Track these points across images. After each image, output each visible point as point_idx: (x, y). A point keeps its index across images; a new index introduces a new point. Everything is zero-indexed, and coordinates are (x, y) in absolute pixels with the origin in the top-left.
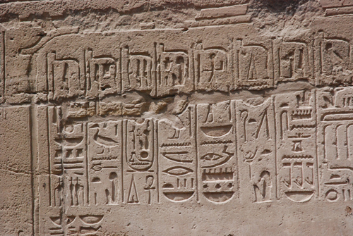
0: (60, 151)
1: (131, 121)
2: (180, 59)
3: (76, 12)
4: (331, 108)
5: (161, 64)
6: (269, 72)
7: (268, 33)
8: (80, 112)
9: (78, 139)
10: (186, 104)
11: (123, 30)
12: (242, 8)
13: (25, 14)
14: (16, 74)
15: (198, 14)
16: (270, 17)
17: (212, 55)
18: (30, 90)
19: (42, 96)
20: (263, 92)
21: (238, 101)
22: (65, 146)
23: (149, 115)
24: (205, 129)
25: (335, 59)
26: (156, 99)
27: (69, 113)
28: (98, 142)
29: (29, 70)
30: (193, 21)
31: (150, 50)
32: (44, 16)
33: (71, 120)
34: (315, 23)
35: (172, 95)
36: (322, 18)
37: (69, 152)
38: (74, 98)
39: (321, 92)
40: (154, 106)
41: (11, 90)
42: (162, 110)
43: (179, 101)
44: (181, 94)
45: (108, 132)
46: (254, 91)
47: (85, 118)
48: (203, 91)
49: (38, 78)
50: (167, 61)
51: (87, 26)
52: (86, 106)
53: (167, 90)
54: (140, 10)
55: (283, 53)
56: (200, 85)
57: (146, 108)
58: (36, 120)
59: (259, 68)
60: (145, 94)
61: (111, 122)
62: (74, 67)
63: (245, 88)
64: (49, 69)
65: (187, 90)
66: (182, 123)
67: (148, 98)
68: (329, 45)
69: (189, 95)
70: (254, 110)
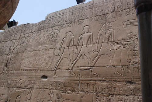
0: (97, 100)
1: (107, 97)
2: (115, 89)
3: (100, 80)
4: (138, 100)
5: (112, 89)
6: (129, 93)
7: (129, 86)
8: (100, 95)
9: (100, 99)
10: (116, 96)
11: (107, 84)
12: (125, 82)
13: (93, 80)
14: (91, 88)
15: (118, 82)
16: (129, 84)
17: (120, 89)
18: (93, 91)
19: (95, 92)
20: (128, 96)
21: (123, 96)
22: (98, 100)
23: (110, 97)
24: (118, 100)
25: (139, 92)
26: (111, 94)
27: (98, 95)
28: (102, 100)
29: (93, 88)
30: (117, 83)
31: (111, 87)
32: (96, 81)
33: (99, 96)
34: (136, 86)
35: (114, 94)
36: (137, 85)
37: (98, 101)
38: (99, 93)
39: (137, 97)
40: (111, 96)
41: (91, 91)
42: (112, 96)
43: (115, 95)
44: (115, 94)
45: (104, 99)
46: (126, 95)
47: (101, 96)
48: (118, 94)
49: (94, 89)
50: (113, 89)
51: (102, 82)
52: (101, 94)
53: (113, 93)
54: (110, 81)
55: (131, 90)
56: (118, 93)
57: (110, 96)
58: (94, 95)
59: (127, 92)
60: (110, 93)
61: (104, 97)
62: (100, 88)
63: (125, 95)
64: (96, 88)
65: (116, 94)
66: (115, 99)
67: (110, 94)
68: (138, 89)
69: (116, 95)
70: (126, 98)
